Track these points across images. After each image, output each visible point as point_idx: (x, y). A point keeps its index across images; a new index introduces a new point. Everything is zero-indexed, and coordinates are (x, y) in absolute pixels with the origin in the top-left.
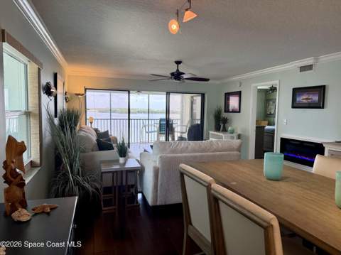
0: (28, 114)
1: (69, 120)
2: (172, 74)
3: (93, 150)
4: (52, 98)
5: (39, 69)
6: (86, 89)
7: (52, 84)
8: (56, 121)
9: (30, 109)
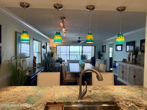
0: (39, 53)
1: (51, 55)
2: (78, 41)
3: (55, 62)
4: (45, 49)
5: (41, 43)
6: (57, 46)
7: (45, 45)
8: (46, 55)
9: (39, 52)
